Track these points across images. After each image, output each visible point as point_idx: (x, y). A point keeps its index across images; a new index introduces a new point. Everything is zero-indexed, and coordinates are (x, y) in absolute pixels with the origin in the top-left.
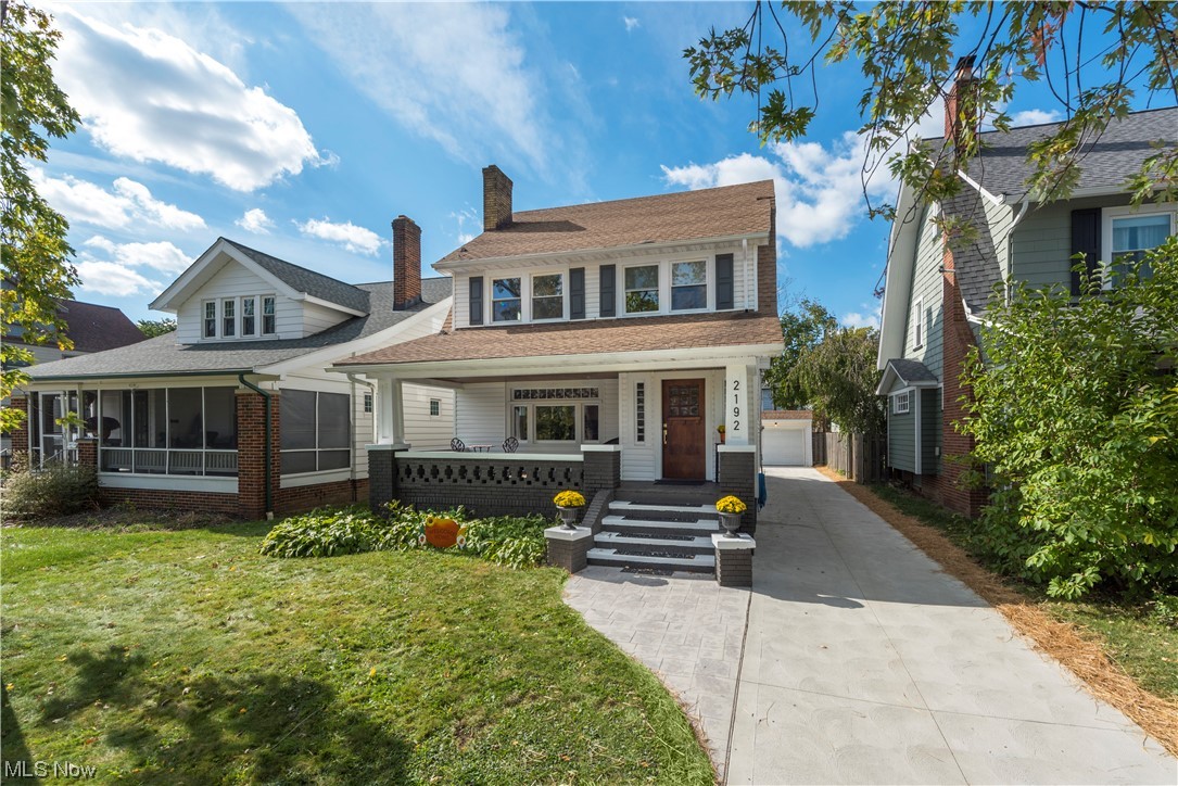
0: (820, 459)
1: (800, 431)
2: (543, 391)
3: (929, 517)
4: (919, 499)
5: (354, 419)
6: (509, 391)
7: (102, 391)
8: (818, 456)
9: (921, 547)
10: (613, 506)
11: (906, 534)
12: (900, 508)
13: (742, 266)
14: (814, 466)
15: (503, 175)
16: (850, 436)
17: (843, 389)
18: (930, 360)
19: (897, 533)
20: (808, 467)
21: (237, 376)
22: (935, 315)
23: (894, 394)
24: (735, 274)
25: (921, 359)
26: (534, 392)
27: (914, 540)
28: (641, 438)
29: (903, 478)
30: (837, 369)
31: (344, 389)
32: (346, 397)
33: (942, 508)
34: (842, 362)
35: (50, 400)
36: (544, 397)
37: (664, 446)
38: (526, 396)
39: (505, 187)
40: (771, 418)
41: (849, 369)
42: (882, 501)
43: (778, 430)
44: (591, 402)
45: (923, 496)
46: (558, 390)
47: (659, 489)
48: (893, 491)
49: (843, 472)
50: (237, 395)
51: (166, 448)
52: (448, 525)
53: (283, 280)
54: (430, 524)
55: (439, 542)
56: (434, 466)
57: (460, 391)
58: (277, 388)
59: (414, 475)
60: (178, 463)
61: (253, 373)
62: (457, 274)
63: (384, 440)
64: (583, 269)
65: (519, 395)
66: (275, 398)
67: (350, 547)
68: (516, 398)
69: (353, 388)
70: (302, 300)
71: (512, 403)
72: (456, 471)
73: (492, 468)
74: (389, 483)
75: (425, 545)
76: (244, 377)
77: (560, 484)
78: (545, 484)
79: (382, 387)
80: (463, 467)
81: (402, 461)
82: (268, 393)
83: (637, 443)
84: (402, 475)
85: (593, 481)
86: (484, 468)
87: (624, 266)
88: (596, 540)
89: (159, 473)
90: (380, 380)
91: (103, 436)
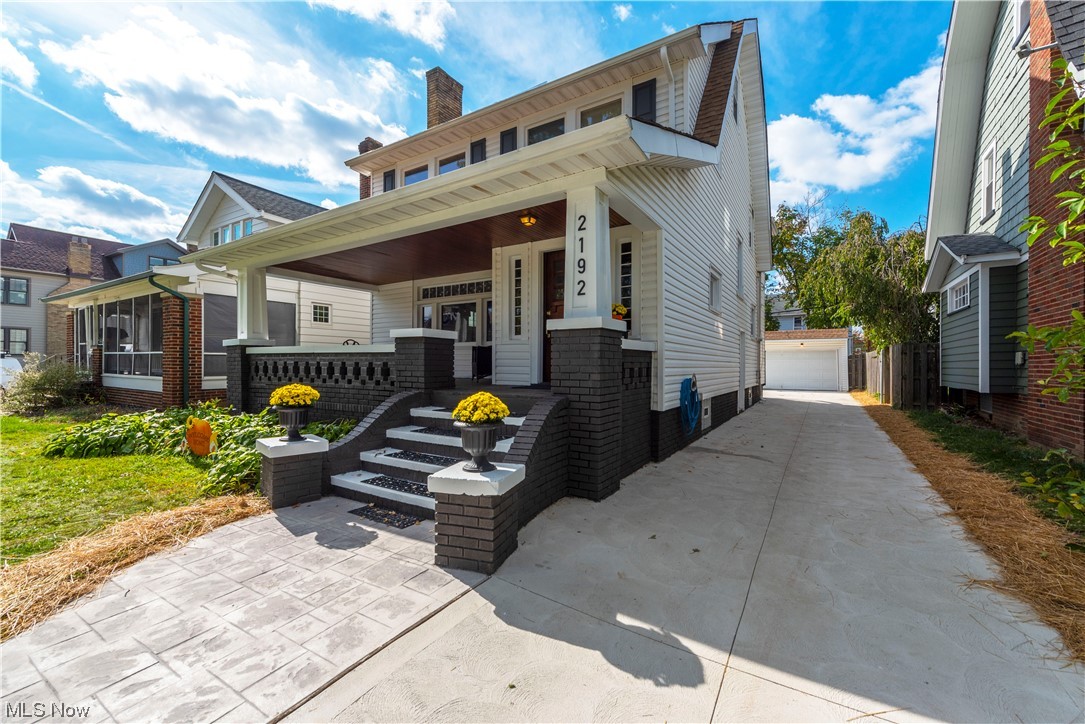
0: (857, 382)
1: (833, 351)
2: (448, 288)
3: (993, 456)
4: (986, 429)
5: (299, 327)
6: (416, 290)
7: (106, 304)
8: (856, 380)
9: (959, 513)
10: (416, 412)
11: (936, 484)
12: (944, 439)
13: (667, 93)
14: (850, 391)
15: (448, 77)
16: (887, 349)
17: (872, 289)
18: (1008, 227)
19: (921, 481)
20: (842, 391)
21: (147, 281)
22: (1015, 158)
23: (948, 287)
24: (658, 107)
25: (992, 231)
26: (440, 289)
27: (947, 495)
28: (518, 332)
29: (966, 401)
30: (866, 264)
31: (290, 299)
32: (293, 306)
33: (1025, 443)
34: (873, 257)
35: (83, 311)
36: (449, 295)
37: (545, 340)
38: (433, 296)
39: (451, 89)
40: (795, 338)
41: (881, 264)
42: (917, 430)
43: (806, 352)
45: (994, 426)
46: (462, 285)
48: (946, 417)
49: (877, 396)
50: (162, 299)
51: (132, 352)
52: (204, 428)
53: (252, 204)
54: (190, 426)
55: (198, 449)
56: (275, 363)
57: (376, 293)
58: (201, 292)
59: (261, 372)
60: (140, 365)
61: (156, 275)
62: (374, 171)
63: (243, 335)
64: (484, 140)
65: (427, 294)
66: (196, 301)
67: (112, 448)
68: (424, 297)
69: (299, 298)
70: (261, 218)
71: (419, 303)
72: (291, 368)
73: (318, 363)
74: (240, 382)
75: (186, 452)
76: (154, 279)
77: (378, 383)
78: (363, 382)
79: (241, 278)
80: (296, 363)
81: (253, 357)
82: (186, 296)
83: (514, 337)
84: (253, 373)
85: (403, 379)
86: (313, 365)
87: (526, 127)
88: (362, 459)
89: (130, 373)
90: (239, 270)
91: (107, 343)
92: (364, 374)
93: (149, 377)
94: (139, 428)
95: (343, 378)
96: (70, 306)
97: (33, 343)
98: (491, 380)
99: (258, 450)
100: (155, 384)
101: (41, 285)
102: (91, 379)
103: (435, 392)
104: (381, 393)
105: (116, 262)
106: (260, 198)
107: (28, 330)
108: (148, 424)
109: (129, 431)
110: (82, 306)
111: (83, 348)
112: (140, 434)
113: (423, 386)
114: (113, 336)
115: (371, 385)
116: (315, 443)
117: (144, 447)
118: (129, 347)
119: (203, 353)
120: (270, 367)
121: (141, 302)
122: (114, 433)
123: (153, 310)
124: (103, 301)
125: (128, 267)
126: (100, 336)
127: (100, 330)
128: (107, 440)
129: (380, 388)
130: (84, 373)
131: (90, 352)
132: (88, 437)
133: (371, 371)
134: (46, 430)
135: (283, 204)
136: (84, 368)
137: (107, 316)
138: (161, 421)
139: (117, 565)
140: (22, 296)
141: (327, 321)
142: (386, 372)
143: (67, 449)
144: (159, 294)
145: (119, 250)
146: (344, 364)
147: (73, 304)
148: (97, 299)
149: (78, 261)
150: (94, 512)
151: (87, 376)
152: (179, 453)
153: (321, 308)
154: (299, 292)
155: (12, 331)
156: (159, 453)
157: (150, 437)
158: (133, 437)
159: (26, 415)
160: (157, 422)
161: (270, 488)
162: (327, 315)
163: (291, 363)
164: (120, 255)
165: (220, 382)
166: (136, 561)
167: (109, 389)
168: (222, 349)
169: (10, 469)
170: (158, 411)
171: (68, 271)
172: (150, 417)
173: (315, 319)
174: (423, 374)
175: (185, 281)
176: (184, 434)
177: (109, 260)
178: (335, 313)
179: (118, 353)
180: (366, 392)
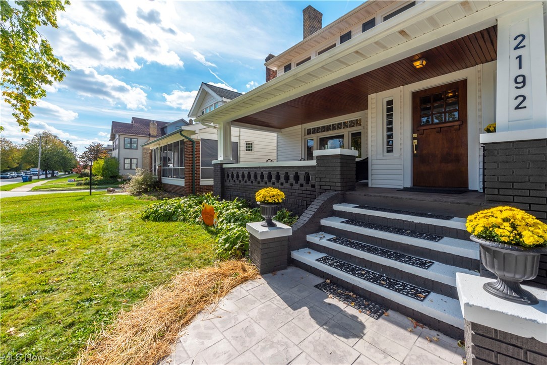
2: (323, 127)
5: (240, 154)
6: (303, 130)
7: (163, 147)
10: (337, 207)
15: (315, 10)
21: (179, 133)
26: (318, 128)
28: (390, 150)
35: (155, 150)
36: (324, 131)
37: (414, 156)
38: (314, 132)
39: (316, 17)
44: (355, 129)
46: (333, 125)
47: (406, 196)
50: (184, 142)
51: (172, 167)
52: (210, 210)
53: (219, 95)
54: (203, 208)
55: (207, 222)
56: (238, 173)
57: (280, 133)
58: (199, 138)
59: (230, 178)
60: (175, 173)
61: (183, 130)
62: (279, 67)
63: (221, 158)
64: (350, 32)
65: (310, 132)
66: (198, 142)
67: (168, 217)
68: (308, 134)
69: (240, 139)
70: (222, 101)
71: (305, 137)
72: (246, 175)
73: (262, 173)
74: (220, 183)
75: (201, 222)
76: (182, 132)
77: (302, 185)
78: (292, 185)
79: (220, 128)
80: (249, 173)
81: (226, 170)
82: (194, 140)
83: (386, 154)
84: (226, 178)
85: (324, 183)
86: (259, 174)
87: (382, 16)
88: (307, 240)
89: (171, 177)
90: (219, 124)
91: (163, 163)
92: (292, 180)
93: (179, 179)
94: (179, 207)
95: (278, 182)
96: (151, 148)
97: (139, 165)
98: (367, 184)
99: (247, 231)
100: (181, 182)
101: (142, 140)
102: (157, 180)
103: (348, 193)
104: (304, 192)
105: (165, 130)
106: (222, 92)
107: (137, 159)
108: (183, 205)
109: (175, 208)
110: (155, 148)
111: (155, 165)
112: (180, 210)
113: (340, 189)
114: (165, 160)
115: (297, 186)
116: (284, 229)
117: (182, 218)
118: (171, 165)
119: (201, 168)
120: (235, 175)
121: (176, 144)
122: (170, 209)
123: (181, 148)
124: (162, 145)
125: (169, 131)
126: (161, 160)
127: (161, 158)
128: (166, 213)
129: (303, 188)
130: (155, 177)
131: (157, 168)
132: (158, 210)
133: (297, 178)
134: (142, 204)
135: (231, 94)
136: (155, 175)
137: (163, 152)
138: (188, 203)
139: (182, 322)
140: (135, 145)
141: (251, 150)
142: (307, 179)
143: (151, 216)
144: (183, 140)
145: (166, 125)
146: (278, 173)
147: (152, 147)
148: (160, 144)
149: (153, 130)
150: (164, 263)
151: (156, 178)
152: (198, 223)
153: (249, 144)
154: (239, 137)
155: (132, 160)
156: (189, 222)
157: (184, 212)
158: (177, 211)
159: (136, 195)
160: (186, 204)
161: (258, 260)
162: (251, 147)
163: (246, 173)
164: (166, 127)
165: (210, 182)
166: (192, 318)
167: (165, 184)
168: (210, 165)
169: (129, 226)
170: (186, 197)
171: (149, 135)
172: (183, 201)
173: (247, 150)
174: (339, 180)
175: (194, 133)
176: (201, 212)
177: (163, 128)
178: (255, 146)
179: (167, 168)
180: (294, 191)
